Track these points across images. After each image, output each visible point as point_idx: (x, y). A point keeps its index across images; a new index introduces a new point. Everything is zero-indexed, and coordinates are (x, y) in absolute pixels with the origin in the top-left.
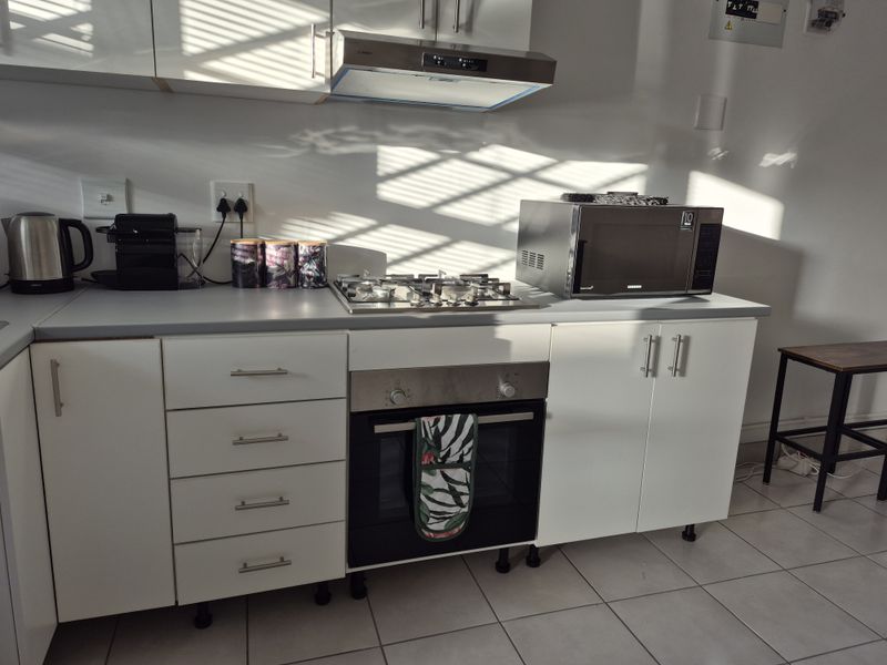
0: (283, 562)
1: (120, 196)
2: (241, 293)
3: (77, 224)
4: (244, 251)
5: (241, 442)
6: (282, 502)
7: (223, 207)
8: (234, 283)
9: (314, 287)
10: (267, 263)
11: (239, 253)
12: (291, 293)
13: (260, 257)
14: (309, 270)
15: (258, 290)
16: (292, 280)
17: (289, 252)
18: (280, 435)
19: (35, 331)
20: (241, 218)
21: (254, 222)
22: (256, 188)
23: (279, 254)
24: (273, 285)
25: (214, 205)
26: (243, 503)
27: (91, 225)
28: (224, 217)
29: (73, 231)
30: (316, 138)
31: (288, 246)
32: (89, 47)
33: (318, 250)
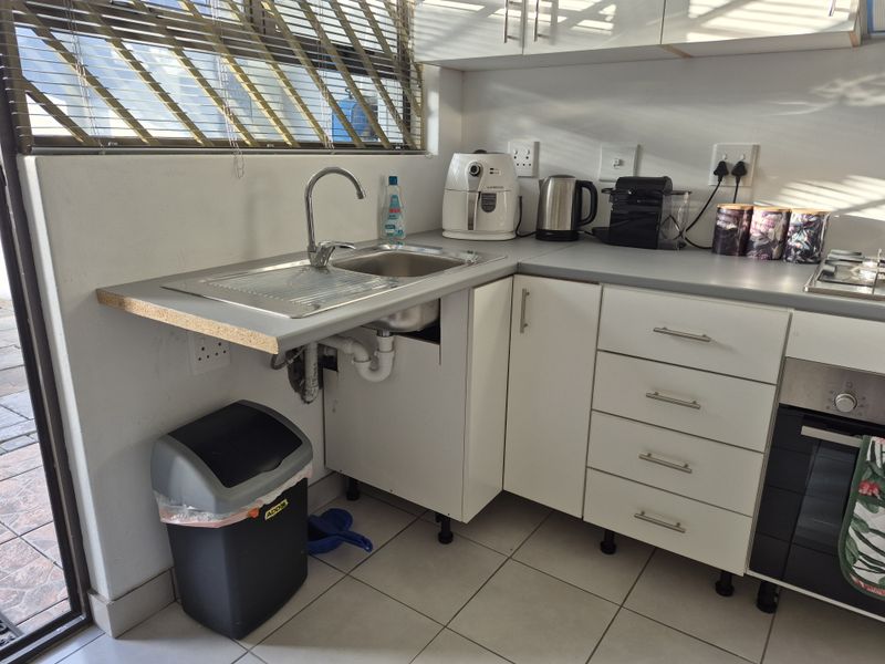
0: (678, 528)
1: (630, 161)
2: (718, 259)
3: (589, 185)
4: (729, 216)
5: (655, 396)
6: (686, 469)
7: (721, 170)
8: (713, 250)
9: (800, 262)
10: (751, 231)
11: (723, 218)
12: (773, 264)
13: (745, 223)
14: (798, 241)
15: (737, 257)
16: (775, 251)
17: (776, 220)
18: (694, 403)
19: (519, 265)
20: (738, 182)
21: (752, 187)
22: (762, 150)
23: (765, 221)
24: (753, 254)
25: (713, 167)
26: (649, 455)
27: (599, 186)
28: (720, 180)
29: (586, 191)
30: (849, 89)
31: (779, 213)
32: (610, 26)
33: (813, 219)
